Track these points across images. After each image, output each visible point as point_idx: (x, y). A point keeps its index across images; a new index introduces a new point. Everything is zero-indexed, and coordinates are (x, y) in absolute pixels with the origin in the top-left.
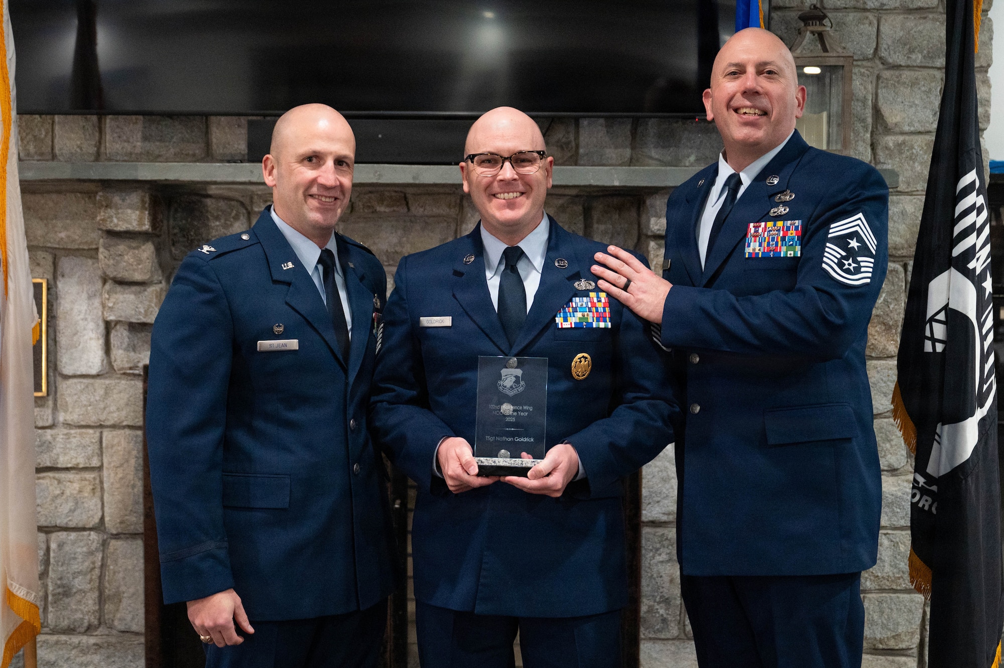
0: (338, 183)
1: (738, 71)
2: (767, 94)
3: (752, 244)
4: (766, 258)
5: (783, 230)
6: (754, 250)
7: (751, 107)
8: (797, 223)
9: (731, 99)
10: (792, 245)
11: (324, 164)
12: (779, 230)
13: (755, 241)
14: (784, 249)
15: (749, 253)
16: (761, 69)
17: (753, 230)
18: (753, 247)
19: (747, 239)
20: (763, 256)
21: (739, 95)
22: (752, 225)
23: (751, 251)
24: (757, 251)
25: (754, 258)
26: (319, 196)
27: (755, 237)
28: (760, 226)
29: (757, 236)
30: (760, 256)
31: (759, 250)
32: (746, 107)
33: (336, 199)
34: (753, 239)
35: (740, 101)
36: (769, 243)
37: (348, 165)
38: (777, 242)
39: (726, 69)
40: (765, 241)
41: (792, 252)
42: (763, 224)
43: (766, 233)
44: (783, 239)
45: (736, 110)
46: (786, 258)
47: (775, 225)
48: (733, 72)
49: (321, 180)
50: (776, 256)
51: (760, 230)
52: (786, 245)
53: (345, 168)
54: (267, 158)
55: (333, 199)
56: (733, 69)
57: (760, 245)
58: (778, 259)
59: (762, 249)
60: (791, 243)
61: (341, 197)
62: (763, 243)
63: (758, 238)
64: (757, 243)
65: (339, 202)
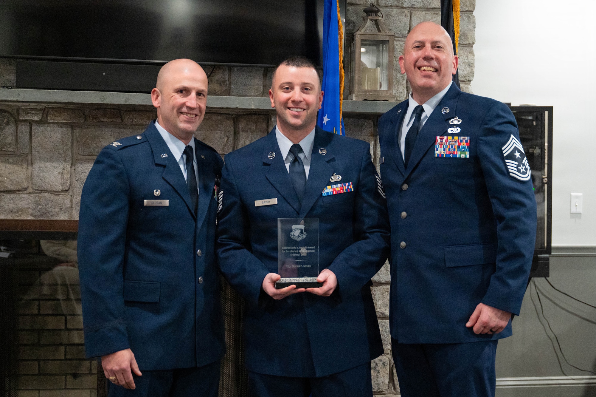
0: (198, 106)
1: (421, 46)
2: (438, 60)
3: (439, 149)
4: (448, 158)
5: (458, 142)
6: (441, 152)
7: (428, 66)
8: (467, 138)
9: (417, 61)
10: (464, 151)
11: (190, 94)
12: (456, 142)
13: (441, 147)
14: (459, 153)
15: (437, 154)
16: (434, 45)
17: (439, 141)
18: (439, 151)
19: (436, 146)
20: (447, 156)
21: (421, 59)
22: (438, 138)
23: (439, 153)
24: (442, 153)
25: (440, 157)
26: (186, 113)
27: (441, 145)
28: (444, 139)
29: (442, 144)
30: (444, 156)
31: (444, 153)
32: (425, 66)
33: (196, 115)
34: (439, 146)
35: (421, 62)
36: (449, 149)
37: (204, 95)
38: (455, 149)
39: (414, 44)
40: (447, 148)
41: (464, 155)
42: (445, 137)
43: (448, 143)
44: (458, 147)
45: (419, 68)
46: (460, 158)
47: (453, 139)
48: (417, 46)
49: (188, 104)
50: (454, 156)
51: (444, 141)
52: (460, 151)
53: (202, 97)
54: (155, 90)
55: (195, 116)
56: (417, 44)
57: (444, 150)
58: (455, 159)
59: (445, 152)
60: (463, 150)
61: (199, 114)
62: (446, 149)
63: (442, 146)
64: (443, 149)
65: (198, 117)
